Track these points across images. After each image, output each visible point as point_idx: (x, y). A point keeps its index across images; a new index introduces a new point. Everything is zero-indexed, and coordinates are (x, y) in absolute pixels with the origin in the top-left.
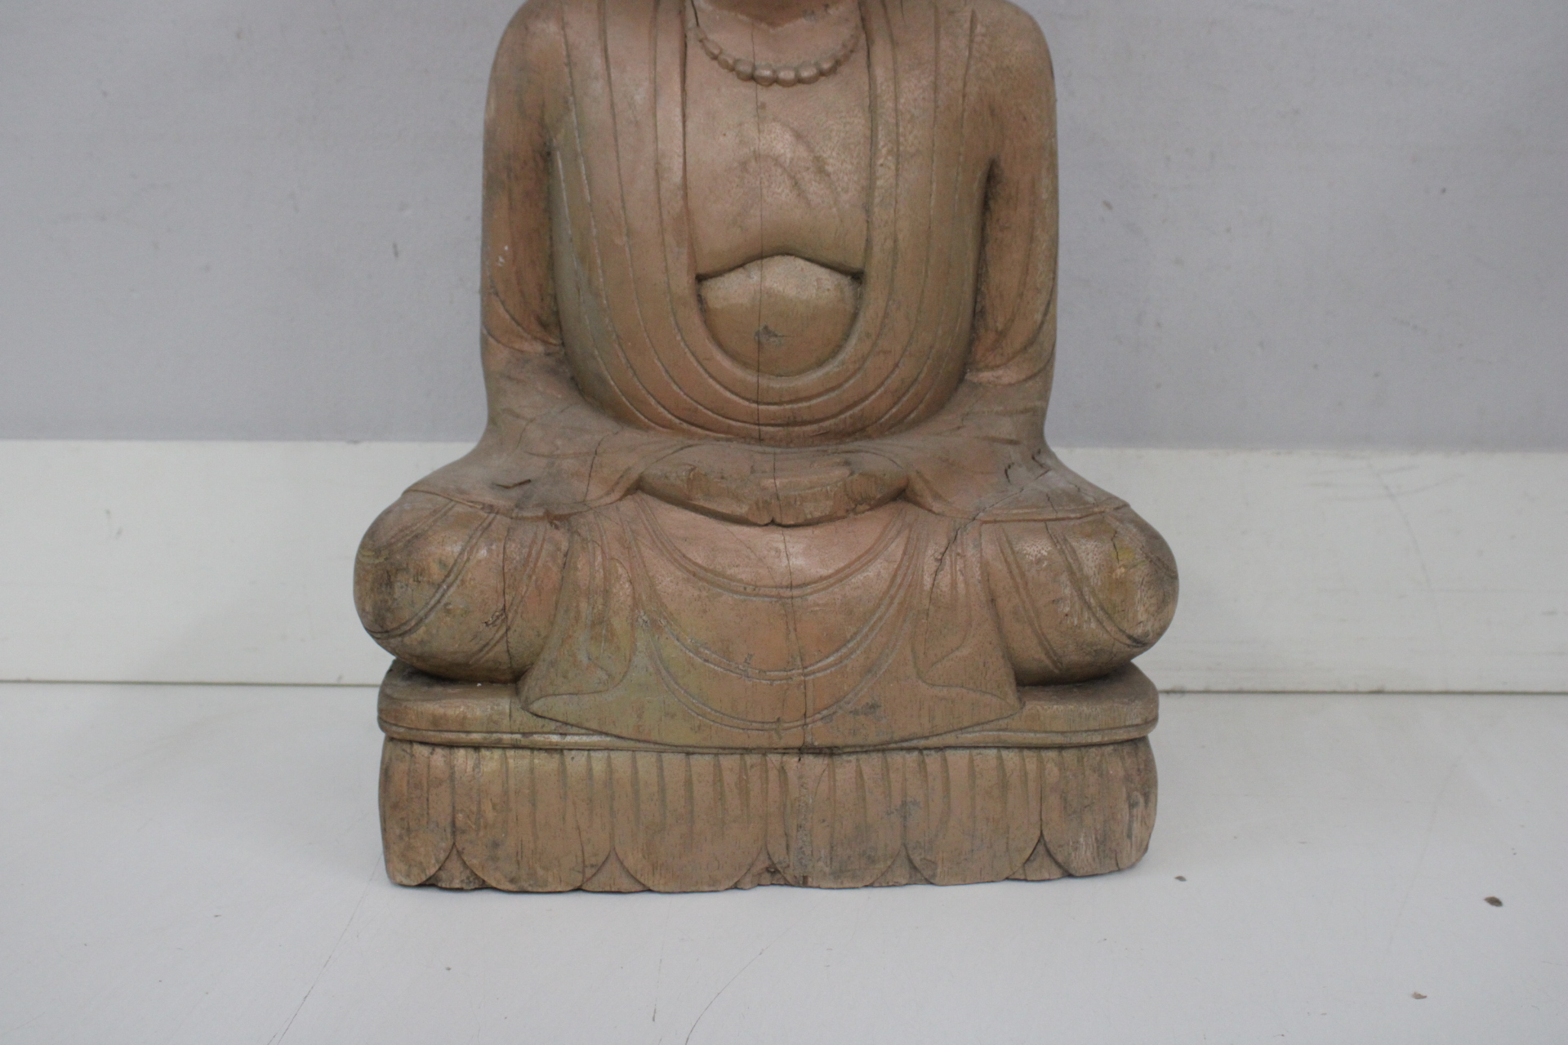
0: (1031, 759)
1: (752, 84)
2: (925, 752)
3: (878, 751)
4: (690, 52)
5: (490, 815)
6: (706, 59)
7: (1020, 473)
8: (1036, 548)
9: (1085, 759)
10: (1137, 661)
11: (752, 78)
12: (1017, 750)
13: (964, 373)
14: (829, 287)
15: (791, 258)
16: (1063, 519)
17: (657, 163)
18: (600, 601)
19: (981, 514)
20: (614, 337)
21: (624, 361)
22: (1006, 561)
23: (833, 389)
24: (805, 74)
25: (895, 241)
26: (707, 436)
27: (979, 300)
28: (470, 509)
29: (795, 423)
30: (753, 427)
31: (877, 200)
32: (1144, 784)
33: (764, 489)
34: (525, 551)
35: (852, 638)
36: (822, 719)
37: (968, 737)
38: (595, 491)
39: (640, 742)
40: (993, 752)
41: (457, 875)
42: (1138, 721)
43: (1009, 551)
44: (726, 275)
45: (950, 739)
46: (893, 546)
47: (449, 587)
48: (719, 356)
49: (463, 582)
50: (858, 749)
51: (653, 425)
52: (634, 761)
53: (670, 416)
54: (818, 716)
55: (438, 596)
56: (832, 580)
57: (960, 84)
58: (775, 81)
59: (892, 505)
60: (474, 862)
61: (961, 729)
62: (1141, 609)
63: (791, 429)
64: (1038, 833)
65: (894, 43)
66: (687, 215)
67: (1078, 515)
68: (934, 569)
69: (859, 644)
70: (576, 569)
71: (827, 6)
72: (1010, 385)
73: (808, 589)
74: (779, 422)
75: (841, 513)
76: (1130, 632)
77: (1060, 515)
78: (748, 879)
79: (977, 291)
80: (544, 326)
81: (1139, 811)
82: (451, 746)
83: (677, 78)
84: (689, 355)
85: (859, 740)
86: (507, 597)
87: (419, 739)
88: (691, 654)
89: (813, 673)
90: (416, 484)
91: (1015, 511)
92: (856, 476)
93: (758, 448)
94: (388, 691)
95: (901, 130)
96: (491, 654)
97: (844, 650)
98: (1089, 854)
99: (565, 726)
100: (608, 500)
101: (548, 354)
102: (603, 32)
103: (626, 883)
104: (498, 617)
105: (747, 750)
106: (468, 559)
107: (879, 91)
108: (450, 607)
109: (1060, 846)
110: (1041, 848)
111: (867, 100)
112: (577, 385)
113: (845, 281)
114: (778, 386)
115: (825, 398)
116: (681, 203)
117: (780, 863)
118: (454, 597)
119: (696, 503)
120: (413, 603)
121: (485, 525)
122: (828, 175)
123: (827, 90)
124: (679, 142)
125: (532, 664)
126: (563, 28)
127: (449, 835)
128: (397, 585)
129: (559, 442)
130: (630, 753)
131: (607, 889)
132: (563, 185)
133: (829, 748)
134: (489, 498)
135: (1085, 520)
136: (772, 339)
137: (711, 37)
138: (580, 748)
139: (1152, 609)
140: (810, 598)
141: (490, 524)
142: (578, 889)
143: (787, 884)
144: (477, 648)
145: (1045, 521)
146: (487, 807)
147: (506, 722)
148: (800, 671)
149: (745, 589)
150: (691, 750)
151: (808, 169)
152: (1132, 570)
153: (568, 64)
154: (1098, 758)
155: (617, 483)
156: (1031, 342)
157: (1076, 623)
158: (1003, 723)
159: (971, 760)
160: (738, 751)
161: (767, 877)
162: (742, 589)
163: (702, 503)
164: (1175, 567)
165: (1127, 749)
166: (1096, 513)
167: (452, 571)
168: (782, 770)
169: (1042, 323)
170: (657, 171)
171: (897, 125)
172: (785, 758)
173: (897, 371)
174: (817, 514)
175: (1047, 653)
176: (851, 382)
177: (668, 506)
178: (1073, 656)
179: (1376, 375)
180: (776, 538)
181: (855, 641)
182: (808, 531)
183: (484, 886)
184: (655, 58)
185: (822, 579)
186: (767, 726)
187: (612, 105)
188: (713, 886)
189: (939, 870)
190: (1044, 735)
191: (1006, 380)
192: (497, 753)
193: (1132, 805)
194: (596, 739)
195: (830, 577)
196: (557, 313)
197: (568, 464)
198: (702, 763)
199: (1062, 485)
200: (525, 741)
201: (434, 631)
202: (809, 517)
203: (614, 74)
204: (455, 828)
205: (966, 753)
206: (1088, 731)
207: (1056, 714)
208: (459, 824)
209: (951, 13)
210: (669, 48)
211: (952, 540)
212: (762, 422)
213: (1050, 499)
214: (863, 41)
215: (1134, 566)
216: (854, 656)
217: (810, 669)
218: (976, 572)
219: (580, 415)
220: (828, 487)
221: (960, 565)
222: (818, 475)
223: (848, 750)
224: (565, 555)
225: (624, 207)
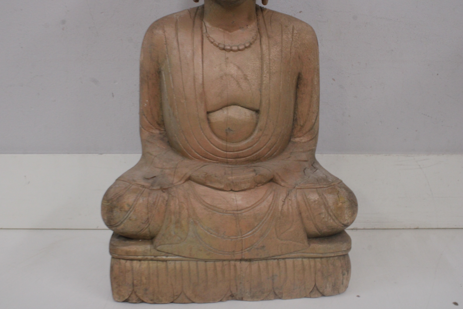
0: (312, 262)
1: (224, 51)
2: (279, 260)
3: (265, 260)
4: (204, 41)
5: (144, 281)
6: (210, 43)
7: (308, 171)
8: (314, 197)
9: (329, 261)
11: (224, 49)
12: (308, 259)
13: (291, 139)
14: (248, 115)
15: (236, 106)
16: (321, 188)
17: (194, 77)
18: (178, 216)
19: (297, 186)
20: (181, 131)
21: (184, 138)
22: (304, 201)
23: (250, 147)
24: (241, 48)
25: (269, 100)
26: (210, 162)
27: (295, 116)
28: (137, 187)
29: (239, 158)
30: (225, 159)
31: (263, 88)
32: (347, 268)
33: (229, 180)
34: (154, 200)
35: (257, 226)
36: (247, 251)
37: (293, 255)
38: (176, 180)
39: (190, 258)
40: (300, 259)
41: (134, 298)
42: (345, 249)
43: (305, 198)
44: (216, 112)
45: (287, 256)
46: (269, 197)
47: (131, 212)
48: (214, 137)
49: (135, 211)
50: (259, 259)
51: (194, 158)
52: (189, 264)
53: (199, 156)
55: (127, 215)
56: (250, 208)
57: (289, 49)
58: (231, 50)
59: (269, 184)
60: (139, 295)
61: (290, 253)
62: (346, 215)
63: (237, 159)
64: (314, 283)
65: (269, 37)
66: (203, 94)
67: (327, 186)
68: (282, 204)
69: (259, 228)
70: (170, 206)
71: (247, 25)
72: (305, 142)
73: (243, 211)
74: (233, 157)
75: (253, 187)
76: (343, 223)
77: (321, 186)
78: (225, 299)
79: (294, 113)
80: (159, 125)
81: (345, 276)
82: (132, 260)
84: (205, 137)
85: (259, 257)
86: (149, 215)
87: (122, 258)
88: (206, 232)
89: (245, 237)
90: (119, 178)
91: (307, 185)
92: (257, 175)
93: (227, 166)
94: (112, 243)
95: (271, 65)
96: (144, 232)
97: (254, 230)
98: (330, 289)
99: (167, 254)
100: (180, 183)
101: (160, 134)
102: (177, 34)
103: (187, 301)
104: (146, 221)
105: (224, 260)
106: (136, 203)
107: (264, 53)
108: (131, 218)
109: (321, 287)
110: (315, 288)
111: (260, 56)
112: (170, 144)
113: (254, 113)
114: (233, 146)
115: (248, 149)
116: (202, 89)
117: (234, 294)
118: (132, 215)
119: (207, 184)
120: (119, 217)
122: (248, 80)
123: (248, 52)
124: (201, 70)
125: (157, 234)
126: (164, 33)
127: (132, 287)
128: (114, 212)
129: (164, 164)
130: (188, 262)
131: (181, 302)
132: (165, 82)
133: (250, 259)
134: (143, 183)
135: (328, 188)
136: (231, 132)
137: (211, 36)
138: (172, 260)
139: (350, 216)
140: (244, 214)
142: (172, 302)
143: (236, 300)
144: (139, 230)
145: (317, 188)
146: (143, 278)
147: (149, 252)
148: (240, 236)
149: (223, 211)
150: (206, 260)
151: (242, 78)
152: (344, 204)
153: (166, 44)
154: (333, 261)
156: (311, 129)
157: (326, 220)
159: (294, 262)
160: (221, 261)
161: (230, 298)
163: (209, 184)
164: (357, 202)
165: (341, 258)
166: (332, 185)
167: (131, 207)
168: (235, 266)
169: (315, 123)
170: (194, 79)
171: (270, 64)
172: (236, 262)
173: (270, 141)
174: (245, 188)
175: (317, 229)
176: (256, 144)
177: (199, 185)
178: (325, 230)
179: (416, 131)
180: (233, 195)
182: (243, 193)
183: (143, 302)
184: (193, 43)
185: (247, 208)
186: (230, 253)
187: (180, 58)
188: (214, 301)
189: (284, 295)
190: (316, 254)
191: (303, 141)
192: (146, 262)
193: (343, 275)
196: (163, 121)
197: (167, 171)
198: (210, 264)
199: (321, 175)
200: (155, 258)
201: (126, 226)
202: (243, 188)
203: (180, 48)
204: (133, 285)
205: (292, 260)
206: (330, 253)
207: (320, 248)
208: (135, 284)
209: (286, 27)
210: (197, 39)
211: (288, 195)
212: (228, 157)
213: (318, 180)
214: (259, 37)
215: (344, 202)
216: (257, 231)
217: (243, 236)
218: (295, 205)
219: (172, 155)
220: (249, 179)
221: (290, 203)
222: (245, 175)
223: (255, 260)
224: (167, 201)
225: (184, 90)
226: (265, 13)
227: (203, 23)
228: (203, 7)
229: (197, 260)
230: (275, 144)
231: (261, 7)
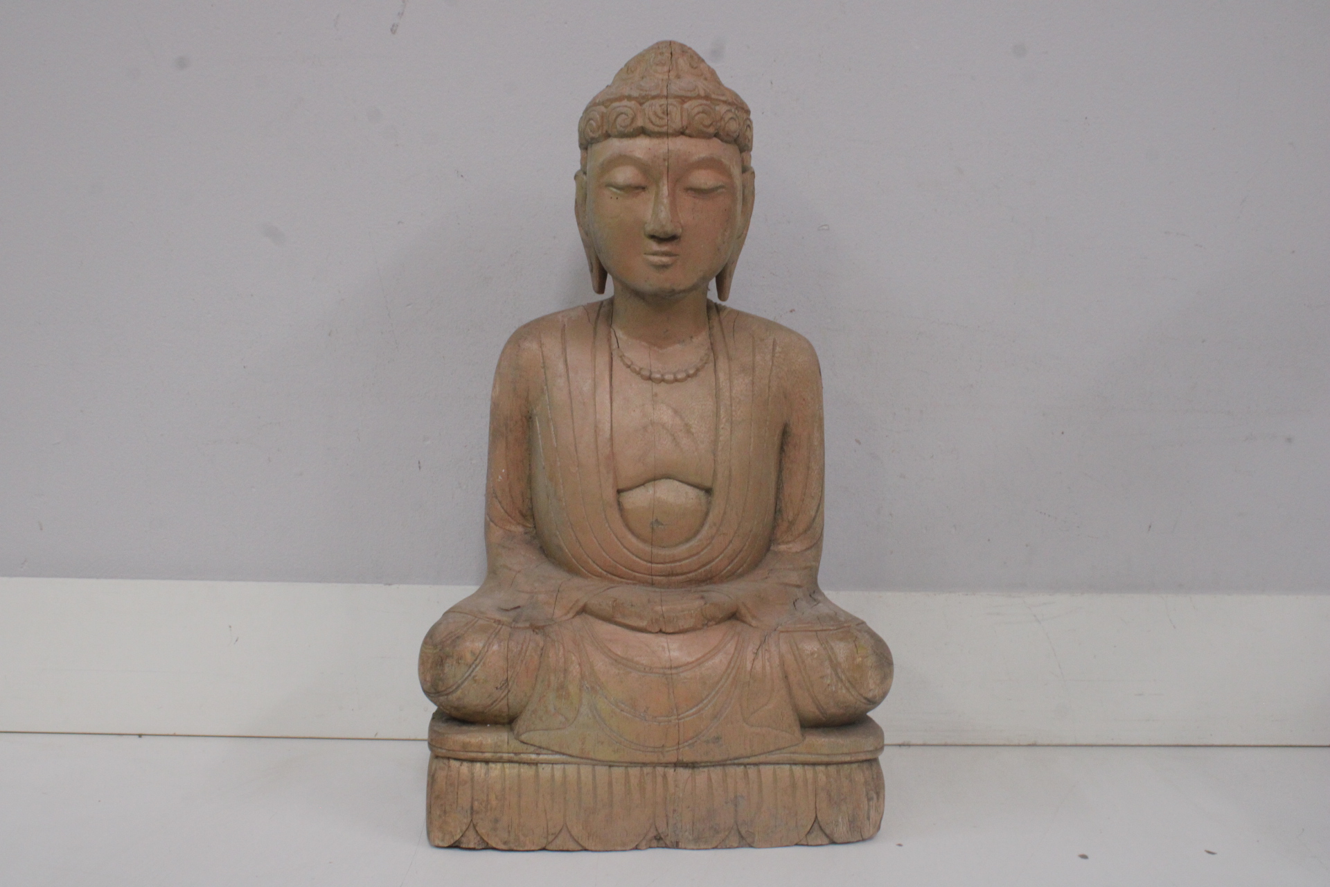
0: (809, 771)
1: (649, 382)
2: (748, 766)
3: (720, 765)
4: (614, 363)
5: (494, 802)
6: (624, 368)
7: (803, 604)
8: (811, 647)
9: (841, 771)
10: (870, 714)
11: (650, 378)
12: (801, 766)
13: (770, 546)
14: (692, 497)
15: (671, 480)
16: (825, 630)
17: (596, 426)
18: (562, 676)
19: (780, 627)
20: (569, 524)
21: (574, 538)
22: (794, 654)
23: (694, 555)
24: (679, 376)
25: (730, 471)
26: (621, 582)
27: (778, 503)
28: (487, 623)
29: (674, 575)
30: (648, 577)
31: (720, 448)
32: (876, 787)
33: (656, 612)
34: (520, 646)
35: (706, 697)
36: (688, 746)
38: (558, 613)
39: (583, 758)
40: (787, 767)
41: (472, 840)
42: (872, 748)
43: (795, 648)
44: (634, 490)
45: (762, 758)
46: (729, 645)
47: (476, 666)
48: (630, 536)
49: (484, 663)
50: (709, 764)
51: (590, 575)
52: (579, 769)
53: (600, 570)
54: (686, 744)
55: (470, 672)
56: (694, 664)
57: (767, 381)
58: (663, 380)
59: (729, 622)
60: (482, 831)
61: (768, 752)
62: (871, 681)
63: (670, 578)
64: (814, 816)
65: (729, 359)
66: (612, 456)
67: (835, 628)
68: (753, 658)
69: (710, 702)
70: (548, 657)
71: (692, 337)
72: (797, 553)
73: (681, 669)
74: (663, 574)
75: (699, 626)
76: (866, 696)
77: (825, 628)
78: (644, 843)
79: (777, 498)
80: (524, 516)
81: (873, 802)
82: (473, 761)
83: (607, 378)
84: (612, 535)
85: (710, 758)
86: (509, 672)
87: (453, 757)
88: (613, 707)
89: (683, 718)
90: (451, 608)
91: (798, 626)
92: (708, 605)
93: (652, 589)
94: (436, 728)
95: (733, 408)
96: (498, 707)
97: (701, 705)
98: (844, 829)
99: (540, 749)
100: (566, 618)
101: (526, 533)
102: (564, 350)
103: (572, 845)
104: (503, 684)
105: (644, 764)
106: (487, 651)
107: (721, 387)
108: (477, 678)
109: (827, 824)
110: (816, 826)
111: (714, 391)
112: (544, 551)
113: (702, 493)
114: (663, 553)
115: (690, 560)
116: (609, 449)
117: (662, 833)
118: (478, 672)
119: (617, 620)
120: (455, 676)
121: (497, 631)
122: (693, 434)
123: (692, 384)
124: (608, 414)
125: (521, 713)
126: (541, 347)
127: (469, 815)
128: (446, 666)
130: (577, 765)
131: (561, 848)
132: (540, 436)
133: (692, 763)
134: (498, 616)
135: (840, 630)
136: (660, 526)
137: (626, 354)
138: (548, 763)
139: (878, 682)
140: (682, 675)
141: (499, 631)
142: (544, 849)
143: (667, 847)
144: (490, 703)
145: (816, 631)
146: (493, 797)
147: (506, 746)
148: (676, 717)
149: (645, 669)
151: (681, 430)
152: (865, 660)
153: (544, 367)
154: (849, 771)
156: (809, 528)
157: (834, 689)
158: (792, 749)
159: (774, 772)
160: (640, 765)
161: (655, 843)
162: (643, 669)
163: (620, 619)
164: (891, 658)
165: (865, 766)
166: (845, 627)
167: (477, 656)
168: (665, 776)
169: (815, 516)
170: (595, 431)
171: (731, 405)
172: (666, 769)
173: (731, 545)
174: (686, 626)
175: (818, 708)
176: (705, 551)
177: (600, 622)
178: (833, 710)
180: (662, 640)
181: (707, 700)
182: (681, 637)
183: (488, 847)
184: (595, 366)
185: (688, 664)
186: (656, 750)
187: (570, 393)
188: (623, 847)
189: (756, 838)
190: (817, 756)
191: (794, 550)
192: (499, 766)
193: (870, 799)
194: (557, 757)
195: (693, 662)
196: (532, 509)
197: (541, 597)
198: (618, 772)
199: (827, 611)
200: (516, 758)
201: (467, 693)
202: (681, 628)
203: (571, 375)
204: (472, 811)
205: (771, 767)
206: (842, 754)
207: (824, 743)
208: (475, 808)
209: (762, 340)
210: (602, 361)
211: (763, 642)
212: (654, 573)
213: (819, 619)
214: (712, 358)
215: (867, 657)
216: (707, 708)
217: (682, 716)
218: (777, 661)
219: (547, 569)
220: (692, 611)
221: (767, 656)
222: (686, 605)
223: (703, 764)
224: (542, 649)
225: (576, 451)
226: (723, 315)
227: (613, 333)
228: (611, 301)
229: (595, 762)
230: (740, 552)
231: (716, 305)
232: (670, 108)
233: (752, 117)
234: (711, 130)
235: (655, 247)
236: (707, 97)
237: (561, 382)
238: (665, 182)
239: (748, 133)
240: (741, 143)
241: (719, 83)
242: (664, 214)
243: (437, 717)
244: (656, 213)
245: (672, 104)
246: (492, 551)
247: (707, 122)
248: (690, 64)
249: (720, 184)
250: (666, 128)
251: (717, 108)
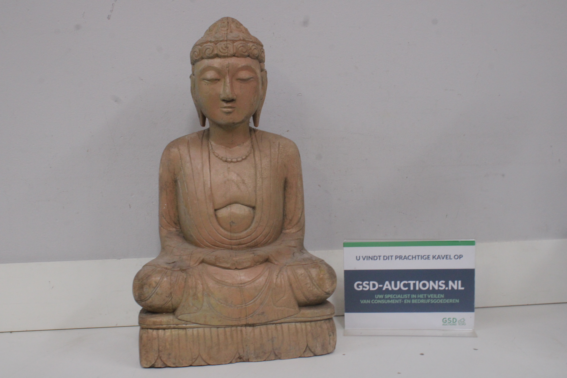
0: (303, 324)
1: (226, 163)
2: (277, 324)
3: (265, 324)
4: (210, 156)
5: (168, 347)
6: (215, 157)
7: (297, 254)
8: (301, 271)
9: (317, 324)
11: (226, 161)
12: (300, 323)
13: (282, 231)
14: (247, 211)
15: (237, 204)
16: (307, 264)
17: (204, 183)
18: (195, 290)
19: (287, 264)
20: (195, 225)
21: (197, 231)
22: (293, 275)
23: (249, 236)
24: (239, 160)
25: (263, 199)
26: (218, 249)
27: (284, 212)
28: (161, 269)
29: (240, 244)
30: (230, 246)
31: (258, 189)
32: (333, 330)
33: (234, 260)
34: (176, 278)
35: (257, 296)
38: (192, 263)
39: (206, 325)
40: (294, 324)
41: (159, 364)
42: (329, 314)
43: (294, 272)
44: (222, 209)
45: (282, 321)
46: (266, 273)
47: (157, 288)
48: (221, 229)
49: (161, 286)
51: (205, 246)
52: (204, 330)
53: (209, 244)
54: (249, 316)
55: (155, 290)
56: (251, 282)
57: (277, 160)
58: (231, 162)
59: (265, 263)
60: (164, 359)
61: (285, 318)
62: (327, 285)
63: (239, 246)
64: (306, 344)
65: (260, 151)
66: (212, 195)
67: (310, 263)
68: (276, 278)
69: (259, 297)
70: (188, 282)
71: (243, 143)
72: (294, 233)
73: (246, 284)
74: (236, 244)
75: (253, 265)
76: (326, 291)
77: (306, 263)
78: (234, 360)
79: (284, 210)
80: (175, 224)
81: (332, 337)
82: (158, 329)
83: (208, 162)
84: (213, 229)
85: (260, 322)
86: (172, 290)
87: (149, 328)
88: (218, 302)
89: (247, 305)
90: (146, 264)
91: (295, 263)
92: (255, 256)
93: (231, 251)
94: (141, 316)
95: (263, 172)
96: (167, 305)
97: (255, 299)
98: (320, 349)
99: (187, 322)
100: (195, 265)
102: (189, 151)
103: (203, 363)
104: (170, 295)
105: (232, 326)
106: (162, 281)
107: (257, 163)
108: (158, 293)
109: (312, 347)
110: (308, 348)
111: (254, 165)
112: (185, 238)
113: (251, 209)
114: (236, 235)
115: (248, 238)
116: (210, 192)
117: (242, 355)
118: (158, 290)
119: (217, 264)
120: (148, 293)
121: (166, 272)
122: (245, 184)
123: (244, 163)
124: (209, 178)
125: (178, 307)
126: (179, 150)
127: (158, 353)
128: (144, 288)
130: (203, 328)
131: (198, 365)
132: (180, 189)
133: (253, 324)
134: (166, 266)
135: (312, 264)
136: (234, 224)
137: (216, 152)
138: (190, 328)
139: (331, 285)
140: (246, 286)
141: (167, 272)
142: (191, 366)
143: (244, 361)
144: (164, 303)
145: (303, 265)
146: (167, 344)
147: (172, 322)
148: (244, 305)
149: (230, 285)
150: (218, 327)
151: (240, 183)
152: (324, 276)
153: (180, 159)
154: (320, 324)
155: (197, 261)
156: (298, 222)
157: (311, 289)
158: (295, 316)
159: (289, 327)
160: (230, 326)
161: (239, 360)
165: (327, 321)
166: (314, 263)
167: (158, 284)
168: (241, 331)
169: (301, 217)
170: (204, 185)
171: (262, 171)
172: (242, 328)
173: (265, 231)
174: (247, 266)
175: (305, 298)
176: (254, 234)
177: (210, 266)
178: (312, 298)
180: (237, 272)
182: (245, 270)
183: (167, 367)
184: (202, 157)
185: (249, 281)
186: (237, 319)
187: (192, 169)
188: (225, 363)
189: (282, 355)
190: (306, 318)
191: (293, 232)
192: (169, 330)
193: (330, 336)
194: (194, 325)
196: (179, 221)
197: (184, 257)
198: (221, 330)
199: (307, 257)
200: (177, 327)
201: (154, 300)
202: (245, 266)
203: (192, 161)
204: (159, 351)
205: (287, 324)
206: (317, 317)
207: (309, 313)
208: (160, 349)
209: (274, 143)
210: (205, 155)
211: (280, 271)
212: (232, 244)
213: (304, 260)
214: (252, 151)
215: (325, 274)
216: (258, 300)
217: (247, 304)
218: (286, 278)
219: (187, 245)
220: (249, 259)
221: (282, 276)
222: (246, 257)
223: (257, 325)
224: (185, 279)
225: (196, 194)
226: (257, 133)
227: (209, 142)
228: (208, 130)
231: (253, 129)
232: (228, 45)
233: (264, 48)
234: (246, 54)
235: (225, 105)
236: (244, 40)
237: (188, 165)
238: (228, 77)
239: (262, 55)
240: (260, 59)
241: (249, 34)
242: (228, 90)
243: (142, 312)
244: (224, 90)
245: (229, 44)
246: (162, 239)
247: (244, 51)
248: (236, 27)
249: (252, 76)
250: (227, 54)
251: (248, 44)
